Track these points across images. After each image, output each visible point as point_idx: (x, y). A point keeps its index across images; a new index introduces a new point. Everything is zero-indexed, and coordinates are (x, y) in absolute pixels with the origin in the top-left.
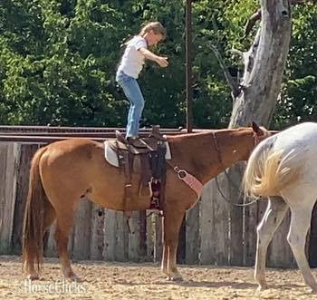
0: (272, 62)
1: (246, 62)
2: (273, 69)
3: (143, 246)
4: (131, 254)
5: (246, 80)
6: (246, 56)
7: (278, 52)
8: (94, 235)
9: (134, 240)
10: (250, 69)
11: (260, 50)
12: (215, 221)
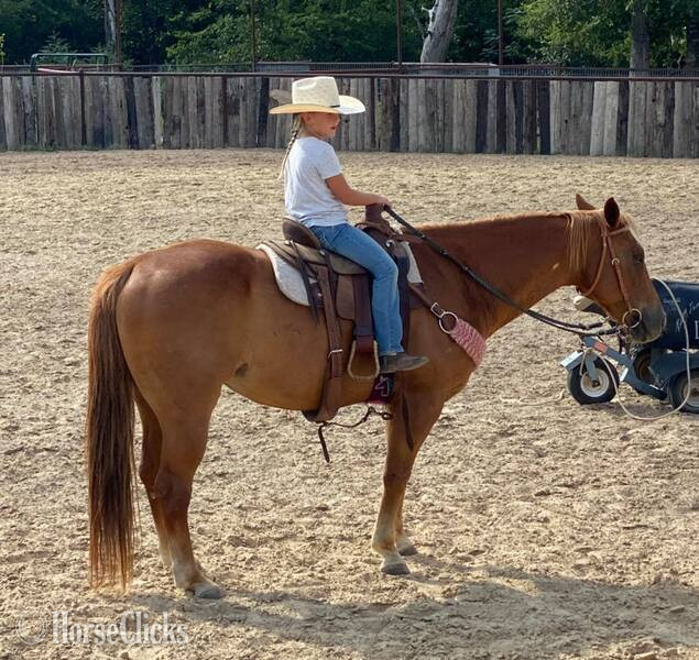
0: (447, 17)
1: (431, 16)
2: (448, 21)
3: (373, 141)
4: (367, 147)
5: (431, 27)
6: (431, 12)
7: (450, 10)
8: (343, 136)
9: (368, 138)
10: (433, 20)
11: (439, 8)
12: (418, 125)
